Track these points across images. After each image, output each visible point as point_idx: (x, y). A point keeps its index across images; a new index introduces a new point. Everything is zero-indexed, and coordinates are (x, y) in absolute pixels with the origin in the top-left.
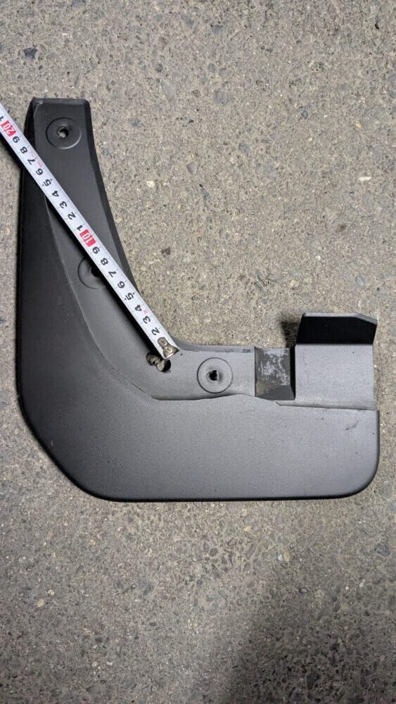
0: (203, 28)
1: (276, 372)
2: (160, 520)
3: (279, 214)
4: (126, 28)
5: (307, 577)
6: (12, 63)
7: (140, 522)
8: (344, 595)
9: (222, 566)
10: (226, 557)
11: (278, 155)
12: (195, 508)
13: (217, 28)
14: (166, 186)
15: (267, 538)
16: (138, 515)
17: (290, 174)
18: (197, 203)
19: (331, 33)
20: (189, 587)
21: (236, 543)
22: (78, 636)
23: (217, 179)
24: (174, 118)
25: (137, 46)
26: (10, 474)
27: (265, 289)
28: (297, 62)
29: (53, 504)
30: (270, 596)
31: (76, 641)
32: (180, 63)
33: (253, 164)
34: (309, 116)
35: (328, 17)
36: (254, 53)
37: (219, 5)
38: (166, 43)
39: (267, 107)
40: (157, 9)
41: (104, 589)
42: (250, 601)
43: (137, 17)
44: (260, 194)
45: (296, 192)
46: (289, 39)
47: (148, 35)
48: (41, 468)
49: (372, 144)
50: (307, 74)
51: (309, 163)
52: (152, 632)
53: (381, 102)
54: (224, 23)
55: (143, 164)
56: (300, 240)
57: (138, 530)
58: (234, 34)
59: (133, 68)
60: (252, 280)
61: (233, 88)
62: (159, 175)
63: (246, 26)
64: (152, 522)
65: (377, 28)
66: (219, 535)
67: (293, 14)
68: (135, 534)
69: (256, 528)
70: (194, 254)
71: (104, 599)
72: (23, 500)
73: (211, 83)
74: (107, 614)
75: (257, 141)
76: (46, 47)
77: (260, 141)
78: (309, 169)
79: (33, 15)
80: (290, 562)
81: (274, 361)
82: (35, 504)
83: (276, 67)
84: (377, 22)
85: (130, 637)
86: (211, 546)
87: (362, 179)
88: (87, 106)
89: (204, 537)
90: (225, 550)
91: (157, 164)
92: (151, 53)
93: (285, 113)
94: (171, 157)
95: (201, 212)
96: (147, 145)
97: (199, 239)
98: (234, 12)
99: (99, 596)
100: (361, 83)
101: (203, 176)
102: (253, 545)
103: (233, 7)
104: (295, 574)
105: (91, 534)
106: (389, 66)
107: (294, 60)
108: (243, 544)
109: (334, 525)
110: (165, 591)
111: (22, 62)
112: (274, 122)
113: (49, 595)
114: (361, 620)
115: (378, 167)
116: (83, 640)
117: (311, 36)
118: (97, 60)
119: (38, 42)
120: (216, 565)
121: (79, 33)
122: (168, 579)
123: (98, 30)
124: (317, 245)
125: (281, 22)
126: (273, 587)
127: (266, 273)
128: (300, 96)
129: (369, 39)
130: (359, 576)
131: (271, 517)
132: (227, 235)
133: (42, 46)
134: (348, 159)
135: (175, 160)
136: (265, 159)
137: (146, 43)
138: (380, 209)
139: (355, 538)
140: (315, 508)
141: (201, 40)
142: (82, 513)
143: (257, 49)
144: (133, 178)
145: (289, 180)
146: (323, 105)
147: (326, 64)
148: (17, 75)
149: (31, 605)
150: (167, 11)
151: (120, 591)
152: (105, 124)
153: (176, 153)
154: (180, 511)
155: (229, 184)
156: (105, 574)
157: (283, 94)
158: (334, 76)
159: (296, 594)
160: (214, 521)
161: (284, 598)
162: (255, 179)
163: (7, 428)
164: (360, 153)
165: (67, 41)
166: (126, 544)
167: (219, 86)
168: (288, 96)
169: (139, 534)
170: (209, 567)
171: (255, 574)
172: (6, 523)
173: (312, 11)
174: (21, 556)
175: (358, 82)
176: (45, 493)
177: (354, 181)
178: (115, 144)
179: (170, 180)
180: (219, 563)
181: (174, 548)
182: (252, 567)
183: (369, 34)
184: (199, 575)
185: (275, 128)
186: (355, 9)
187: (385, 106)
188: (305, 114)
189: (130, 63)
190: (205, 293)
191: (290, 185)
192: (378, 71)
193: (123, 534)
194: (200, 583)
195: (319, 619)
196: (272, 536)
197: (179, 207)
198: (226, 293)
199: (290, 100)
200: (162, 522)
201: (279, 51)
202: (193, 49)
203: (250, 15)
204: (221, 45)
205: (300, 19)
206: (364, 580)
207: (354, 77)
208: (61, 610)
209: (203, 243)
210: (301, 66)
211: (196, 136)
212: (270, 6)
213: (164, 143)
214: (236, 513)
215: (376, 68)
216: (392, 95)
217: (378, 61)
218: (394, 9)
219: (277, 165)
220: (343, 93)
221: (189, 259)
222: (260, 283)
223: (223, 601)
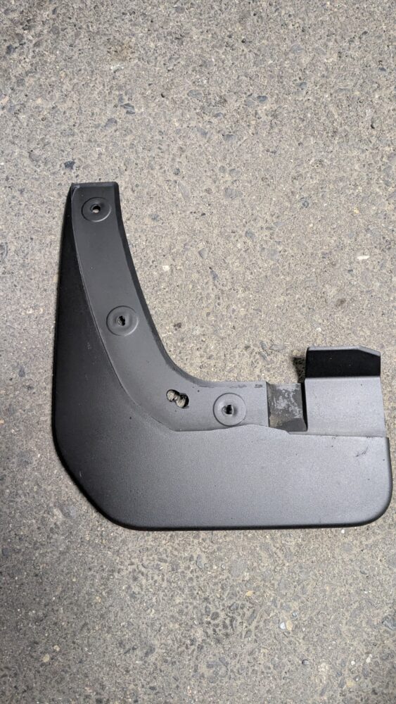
0: (216, 137)
1: (289, 406)
2: (163, 580)
3: (281, 291)
4: (150, 141)
5: (311, 649)
6: (54, 173)
7: (144, 582)
8: (350, 670)
9: (223, 631)
10: (228, 622)
11: (281, 240)
12: (198, 570)
13: (228, 137)
14: (180, 269)
15: (269, 604)
16: (143, 574)
17: (293, 256)
18: (207, 283)
19: (330, 135)
20: (190, 651)
21: (237, 609)
22: (80, 695)
23: (225, 263)
24: (188, 212)
25: (158, 155)
26: (27, 529)
27: (268, 358)
28: (299, 161)
29: (64, 560)
30: (272, 666)
31: (77, 699)
32: (195, 166)
33: (258, 248)
34: (310, 205)
35: (327, 122)
36: (260, 155)
37: (230, 118)
38: (183, 152)
39: (271, 199)
40: (177, 124)
41: (107, 648)
42: (251, 670)
43: (160, 132)
44: (264, 274)
45: (297, 271)
46: (292, 142)
47: (168, 145)
48: (55, 524)
49: (370, 226)
50: (307, 170)
51: (309, 246)
52: (152, 696)
53: (378, 190)
54: (234, 132)
55: (160, 251)
56: (302, 314)
57: (142, 589)
58: (242, 141)
59: (154, 172)
60: (257, 350)
61: (241, 185)
62: (174, 260)
63: (253, 134)
64: (156, 582)
65: (373, 127)
66: (221, 599)
67: (295, 122)
68: (139, 593)
69: (258, 593)
70: (202, 327)
71: (106, 659)
72: (37, 555)
73: (222, 181)
74: (108, 674)
75: (262, 228)
76: (83, 159)
77: (265, 228)
78: (310, 251)
79: (73, 135)
80: (293, 631)
81: (286, 395)
82: (48, 559)
83: (280, 165)
84: (373, 122)
85: (130, 700)
86: (213, 610)
87: (360, 258)
89: (206, 599)
90: (227, 615)
91: (173, 251)
92: (170, 160)
93: (287, 204)
94: (185, 245)
95: (210, 291)
96: (164, 236)
97: (208, 314)
98: (243, 124)
99: (102, 655)
100: (358, 176)
101: (213, 260)
102: (254, 610)
103: (242, 119)
104: (297, 644)
105: (97, 591)
106: (384, 159)
107: (295, 159)
108: (245, 610)
109: (338, 594)
110: (165, 654)
111: (62, 172)
112: (277, 212)
113: (54, 651)
114: (368, 699)
115: (375, 247)
116: (84, 699)
117: (312, 138)
118: (124, 169)
119: (76, 156)
120: (217, 630)
121: (111, 148)
122: (170, 642)
123: (126, 144)
124: (317, 317)
125: (284, 129)
126: (274, 656)
127: (269, 344)
128: (301, 189)
129: (366, 137)
130: (365, 651)
131: (273, 582)
132: (234, 311)
133: (80, 159)
134: (347, 241)
135: (189, 247)
136: (269, 244)
137: (167, 153)
138: (378, 284)
139: (360, 608)
140: (318, 575)
141: (214, 147)
142: (90, 569)
143: (263, 152)
144: (151, 264)
145: (291, 261)
146: (323, 195)
147: (325, 160)
148: (58, 183)
149: (37, 659)
150: (185, 126)
151: (122, 651)
152: (129, 220)
153: (190, 242)
154: (183, 572)
155: (235, 265)
156: (108, 632)
157: (286, 188)
158: (333, 170)
159: (299, 665)
160: (215, 584)
161: (286, 670)
162: (259, 262)
163: (28, 485)
164: (358, 235)
165: (100, 154)
166: (129, 603)
167: (229, 184)
168: (290, 189)
169: (143, 593)
170: (210, 632)
171: (256, 641)
172: (20, 576)
173: (312, 118)
174: (31, 610)
175: (355, 174)
176: (57, 548)
177: (352, 260)
178: (137, 235)
179: (183, 264)
180: (220, 628)
181: (176, 609)
182: (253, 633)
183: (365, 135)
184: (200, 640)
185: (278, 217)
186: (352, 114)
187: (381, 193)
188: (306, 204)
189: (152, 169)
190: (212, 362)
191: (292, 265)
192: (374, 164)
193: (127, 592)
194: (200, 648)
195: (322, 694)
196: (274, 602)
197: (191, 287)
198: (232, 362)
199: (292, 192)
200: (165, 581)
201: (283, 152)
202: (206, 155)
203: (257, 125)
204: (231, 151)
205: (301, 125)
206: (371, 655)
207: (351, 170)
208: (65, 667)
209: (212, 318)
210: (302, 163)
211: (207, 226)
212: (275, 116)
213: (178, 234)
214: (238, 577)
215: (373, 162)
216: (387, 184)
217: (374, 156)
218: (389, 111)
219: (280, 248)
220: (341, 184)
221: (198, 331)
222: (264, 353)
223: (224, 669)
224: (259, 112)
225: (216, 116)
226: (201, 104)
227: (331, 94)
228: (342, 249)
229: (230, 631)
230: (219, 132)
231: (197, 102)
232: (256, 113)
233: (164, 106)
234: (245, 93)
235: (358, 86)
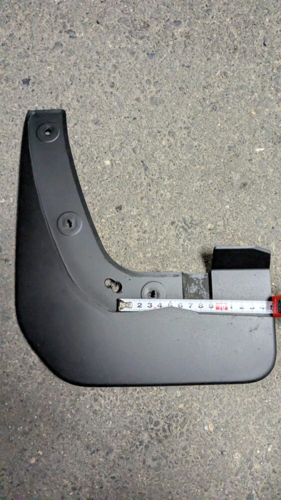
0: (142, 56)
1: (199, 290)
2: (117, 400)
3: (198, 178)
4: (90, 60)
5: (228, 443)
6: (14, 89)
7: (103, 402)
8: (256, 457)
9: (163, 434)
10: (166, 427)
11: (196, 137)
12: (142, 391)
13: (151, 55)
14: (118, 164)
15: (196, 412)
16: (101, 396)
17: (206, 150)
18: (140, 174)
19: (231, 51)
20: (139, 450)
21: (173, 417)
22: (59, 485)
23: (153, 157)
24: (123, 118)
25: (97, 72)
26: (12, 367)
27: (189, 231)
28: (207, 73)
29: (42, 389)
30: (199, 457)
31: (58, 488)
32: (127, 80)
33: (179, 145)
34: (218, 109)
35: (229, 41)
36: (178, 69)
37: (152, 40)
38: (117, 68)
39: (188, 104)
40: (110, 46)
41: (78, 451)
42: (184, 461)
43: (97, 52)
44: (184, 165)
45: (209, 162)
46: (202, 58)
47: (105, 63)
48: (33, 362)
49: (264, 125)
50: (215, 80)
51: (218, 141)
52: (112, 484)
53: (270, 96)
54: (156, 51)
55: (102, 149)
56: (214, 195)
57: (101, 407)
58: (163, 58)
59: (94, 86)
60: (180, 225)
61: (163, 94)
62: (113, 156)
63: (171, 52)
64: (111, 401)
65: (265, 45)
66: (160, 411)
67: (204, 41)
68: (99, 410)
69: (187, 405)
70: (138, 209)
71: (78, 459)
72: (21, 386)
73: (148, 92)
74: (80, 469)
75: (181, 128)
76: (37, 77)
77: (183, 128)
78: (219, 145)
79: (28, 57)
80: (214, 431)
81: (197, 282)
82: (29, 389)
83: (193, 77)
84: (265, 41)
85: (97, 487)
86: (155, 419)
87: (258, 150)
88: (63, 113)
89: (150, 412)
90: (165, 422)
91: (112, 149)
92: (107, 75)
93: (200, 108)
94: (121, 144)
95: (143, 180)
96: (104, 137)
97: (142, 198)
98: (163, 44)
99: (74, 456)
100: (254, 84)
101: (144, 155)
102: (185, 418)
103: (162, 40)
104: (218, 440)
105: (68, 410)
106: (274, 71)
107: (205, 72)
108: (178, 418)
109: (246, 403)
110: (121, 453)
111: (21, 88)
112: (193, 114)
113: (39, 455)
114: (270, 477)
115: (269, 141)
116: (63, 488)
117: (218, 55)
118: (70, 83)
119: (31, 74)
120: (159, 433)
121: (58, 66)
122: (124, 444)
123: (71, 63)
124: (225, 198)
125: (196, 47)
126: (201, 450)
127: (190, 220)
128: (210, 96)
129: (259, 53)
130: (267, 443)
131: (198, 397)
132: (162, 195)
133: (34, 77)
134: (247, 137)
135: (124, 145)
136: (187, 141)
137: (103, 70)
138: (272, 170)
139: (263, 413)
140: (231, 390)
141: (141, 64)
142: (62, 395)
143: (179, 66)
144: (95, 159)
145: (204, 154)
146: (227, 101)
147: (229, 72)
148: (18, 97)
149: (26, 462)
150: (117, 47)
151: (89, 452)
152: (76, 125)
153: (124, 141)
154: (132, 393)
155: (162, 159)
156: (78, 439)
157: (199, 95)
158: (235, 81)
159: (219, 455)
160: (156, 401)
161: (210, 459)
162: (180, 155)
163: (10, 335)
164: (255, 132)
165: (50, 72)
166: (93, 418)
167: (154, 93)
168: (202, 96)
169: (102, 410)
170: (153, 435)
171: (187, 440)
172: (9, 402)
173: (217, 38)
174: (19, 426)
175: (252, 83)
176: (36, 380)
177: (251, 152)
178: (83, 137)
179: (120, 159)
180: (160, 432)
181: (128, 421)
182: (185, 434)
183: (259, 50)
184: (146, 441)
185: (193, 119)
186: (248, 34)
187: (272, 98)
188: (215, 108)
189: (92, 83)
190: (147, 236)
191: (205, 157)
192: (267, 75)
193: (90, 410)
194: (147, 447)
195: (236, 475)
196: (199, 411)
197: (127, 177)
198: (161, 235)
199: (203, 99)
200: (119, 401)
201: (195, 66)
202: (135, 70)
203: (174, 45)
204: (154, 66)
205: (209, 44)
206: (271, 446)
207: (249, 80)
208: (47, 466)
209: (144, 201)
210: (211, 75)
211: (138, 128)
212: (188, 37)
213: (116, 135)
214: (172, 394)
215: (265, 73)
216: (277, 90)
217: (266, 68)
218: (277, 32)
219: (196, 144)
220: (241, 91)
221: (135, 212)
222: (186, 227)
223: (165, 461)
224: (176, 34)
225: (141, 38)
226: (129, 29)
227: (232, 18)
228: (243, 143)
229: (168, 433)
230: (144, 51)
231: (126, 27)
232: (173, 35)
233: (99, 31)
234: (164, 19)
235: (252, 11)
